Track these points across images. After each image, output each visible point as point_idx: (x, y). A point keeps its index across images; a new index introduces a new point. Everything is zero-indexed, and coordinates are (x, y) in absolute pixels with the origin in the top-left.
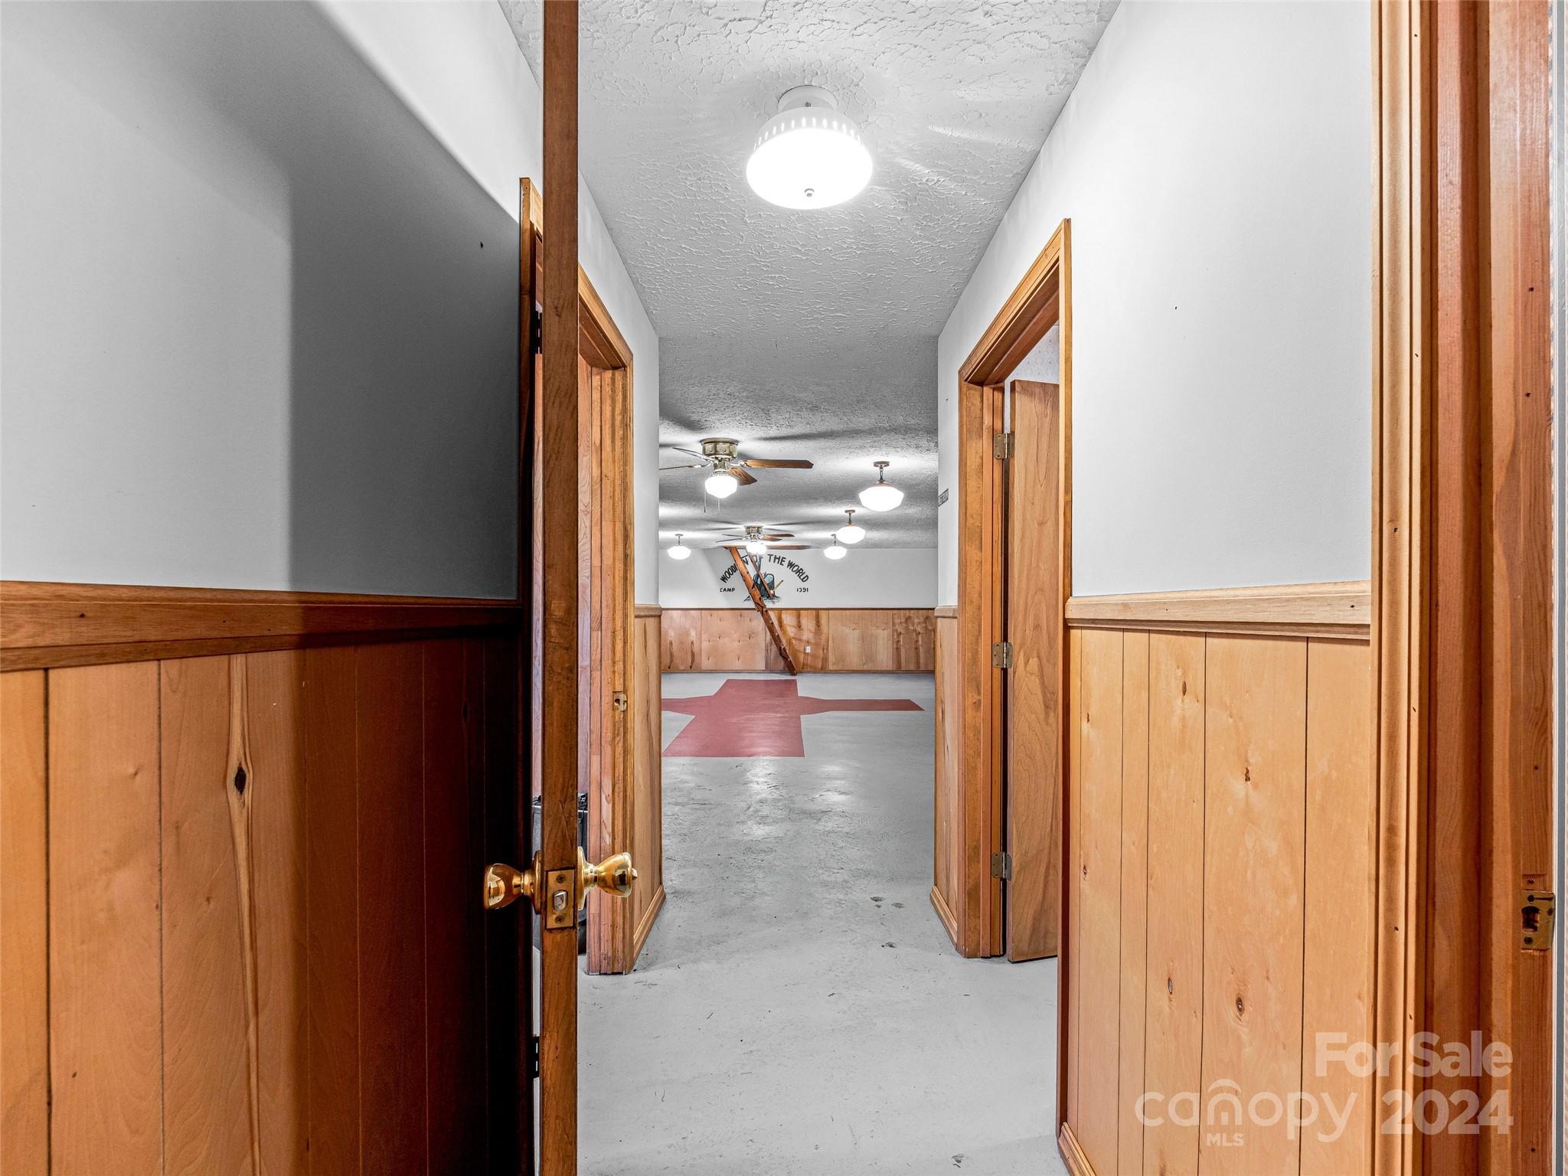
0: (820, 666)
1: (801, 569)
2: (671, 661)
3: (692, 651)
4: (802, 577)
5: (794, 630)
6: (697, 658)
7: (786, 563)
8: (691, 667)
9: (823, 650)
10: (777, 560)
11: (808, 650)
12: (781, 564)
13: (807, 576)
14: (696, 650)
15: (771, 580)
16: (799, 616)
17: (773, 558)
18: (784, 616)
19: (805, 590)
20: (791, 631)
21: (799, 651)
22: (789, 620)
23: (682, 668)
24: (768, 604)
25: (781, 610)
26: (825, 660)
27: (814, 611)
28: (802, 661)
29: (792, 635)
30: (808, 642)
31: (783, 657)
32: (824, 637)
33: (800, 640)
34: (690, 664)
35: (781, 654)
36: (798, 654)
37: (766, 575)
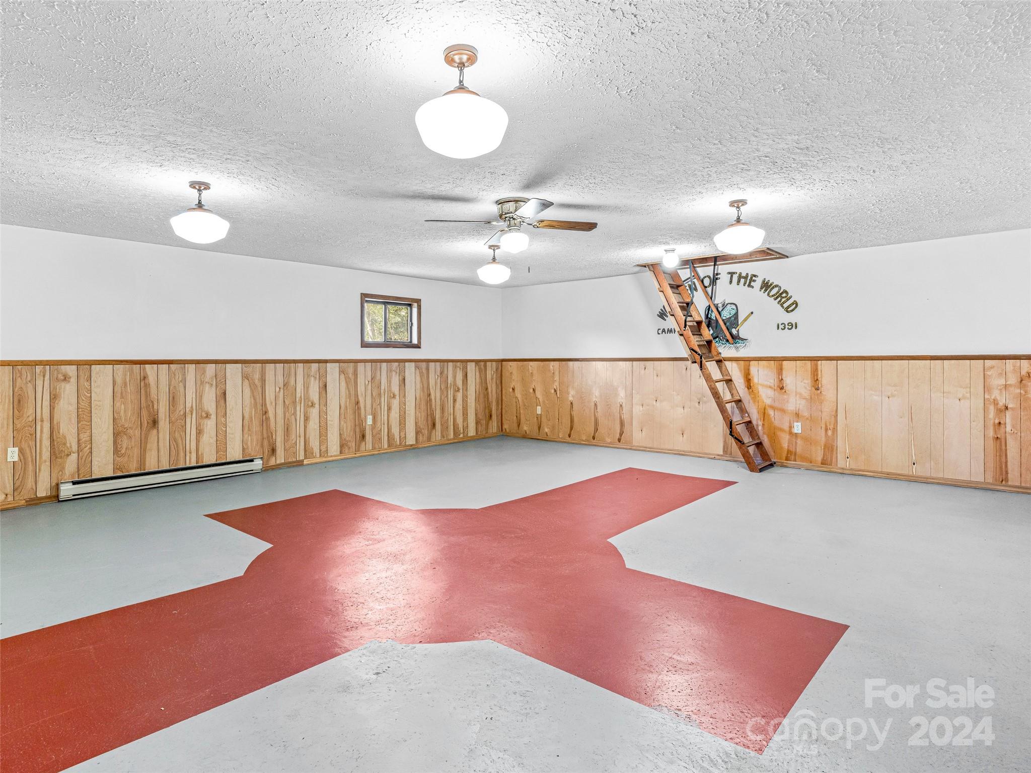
0: (819, 459)
1: (786, 292)
2: (596, 430)
3: (620, 417)
4: (785, 305)
5: (770, 393)
6: (627, 428)
7: (757, 284)
8: (619, 440)
9: (826, 430)
10: (742, 281)
11: (797, 428)
12: (749, 286)
13: (796, 303)
14: (625, 417)
15: (733, 312)
16: (780, 370)
17: (735, 277)
18: (754, 368)
19: (792, 326)
20: (766, 395)
21: (782, 430)
22: (762, 375)
23: (609, 440)
24: (725, 350)
25: (748, 360)
26: (830, 448)
27: (809, 363)
28: (785, 445)
29: (768, 402)
30: (797, 415)
31: (736, 438)
32: (827, 408)
33: (783, 411)
34: (618, 436)
35: (731, 434)
36: (779, 433)
37: (724, 306)
